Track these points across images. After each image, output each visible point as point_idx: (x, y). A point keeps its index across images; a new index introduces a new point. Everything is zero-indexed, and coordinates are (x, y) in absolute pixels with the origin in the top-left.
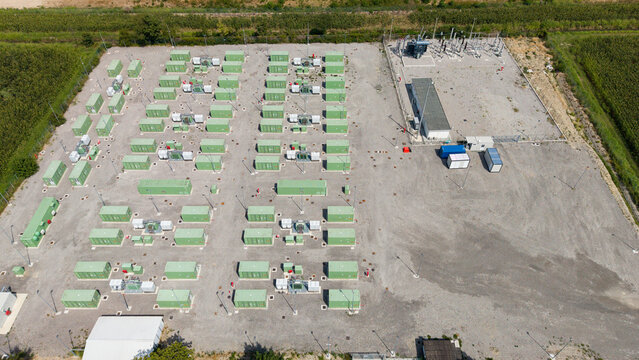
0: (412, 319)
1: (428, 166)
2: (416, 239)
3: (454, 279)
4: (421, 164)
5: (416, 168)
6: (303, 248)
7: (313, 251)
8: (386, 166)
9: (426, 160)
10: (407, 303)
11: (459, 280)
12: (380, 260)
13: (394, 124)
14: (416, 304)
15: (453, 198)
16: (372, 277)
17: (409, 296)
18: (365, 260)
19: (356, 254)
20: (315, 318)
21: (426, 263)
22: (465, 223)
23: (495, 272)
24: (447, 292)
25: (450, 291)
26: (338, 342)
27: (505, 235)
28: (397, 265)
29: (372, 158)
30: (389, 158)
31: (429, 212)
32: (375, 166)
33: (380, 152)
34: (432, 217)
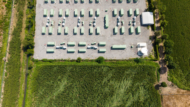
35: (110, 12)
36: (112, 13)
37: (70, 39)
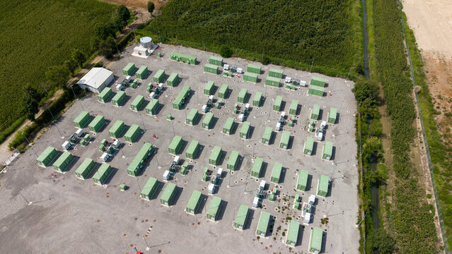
0: (10, 188)
2: (53, 217)
3: (7, 226)
8: (131, 228)
10: (20, 190)
11: (5, 229)
12: (57, 188)
14: (16, 194)
17: (24, 192)
18: (64, 179)
19: (72, 176)
21: (33, 214)
24: (6, 216)
25: (4, 219)
26: (33, 150)
28: (46, 195)
29: (147, 221)
30: (138, 235)
31: (66, 239)
32: (136, 219)
33: (149, 230)
34: (60, 239)
35: (164, 114)
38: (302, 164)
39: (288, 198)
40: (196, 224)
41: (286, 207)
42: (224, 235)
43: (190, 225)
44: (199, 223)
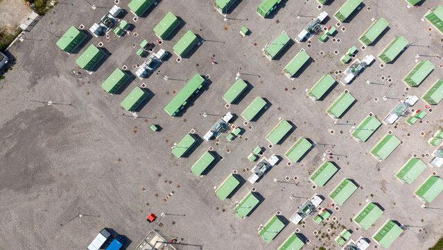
0: (29, 71)
1: (122, 215)
2: (73, 133)
3: (26, 124)
4: (129, 213)
5: (129, 204)
6: (134, 51)
7: (126, 56)
8: (152, 184)
9: (128, 222)
10: (39, 78)
11: (23, 126)
12: (80, 93)
13: (189, 242)
14: (34, 83)
15: (78, 198)
16: (74, 75)
17: (42, 85)
18: (89, 82)
19: (98, 82)
20: (80, 15)
21: (52, 120)
22: (54, 181)
23: (8, 155)
24: (24, 109)
25: (22, 112)
26: (55, 15)
27: (21, 196)
28: (67, 100)
29: (170, 182)
30: (157, 195)
31: (84, 167)
32: (160, 175)
33: (170, 195)
34: (79, 164)
35: (239, 17)
36: (235, 10)
37: (428, 42)
38: (384, 189)
39: (336, 225)
40: (220, 210)
41: (327, 236)
42: (245, 235)
43: (214, 208)
44: (224, 211)
